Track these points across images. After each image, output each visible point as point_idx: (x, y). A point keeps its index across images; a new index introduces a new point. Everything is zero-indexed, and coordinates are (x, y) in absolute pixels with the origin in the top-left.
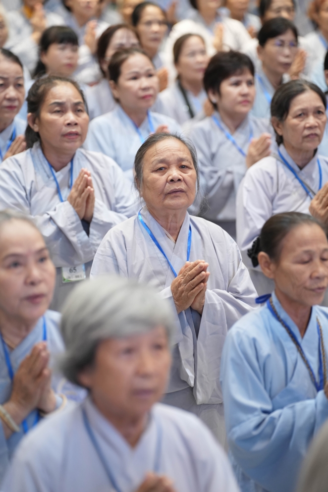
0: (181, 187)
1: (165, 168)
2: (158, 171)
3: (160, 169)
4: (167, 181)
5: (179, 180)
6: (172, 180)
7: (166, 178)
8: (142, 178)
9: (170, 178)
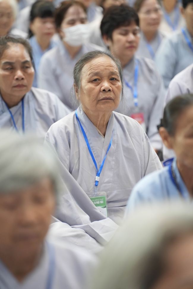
0: (111, 96)
1: (99, 80)
2: (94, 82)
3: (95, 80)
4: (100, 91)
5: (109, 90)
6: (104, 90)
7: (99, 88)
8: (80, 86)
9: (103, 88)
